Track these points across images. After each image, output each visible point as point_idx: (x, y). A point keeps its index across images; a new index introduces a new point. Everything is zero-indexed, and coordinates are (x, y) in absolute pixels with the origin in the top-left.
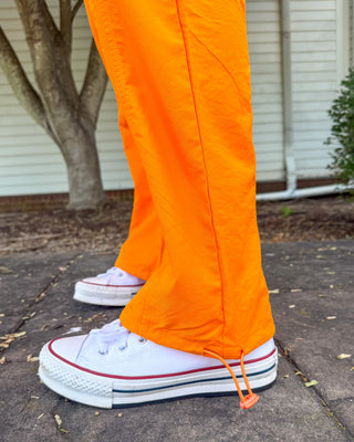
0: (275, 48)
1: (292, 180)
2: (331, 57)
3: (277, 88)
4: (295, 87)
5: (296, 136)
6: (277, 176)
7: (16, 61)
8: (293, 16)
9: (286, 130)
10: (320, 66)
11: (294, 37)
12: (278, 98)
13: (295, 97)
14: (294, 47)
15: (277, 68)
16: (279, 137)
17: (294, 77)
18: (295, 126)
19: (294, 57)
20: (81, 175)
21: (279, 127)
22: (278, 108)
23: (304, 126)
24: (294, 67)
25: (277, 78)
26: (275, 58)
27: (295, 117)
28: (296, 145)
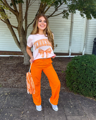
0: (70, 25)
1: (70, 54)
2: (82, 28)
3: (69, 34)
4: (73, 34)
5: (72, 44)
6: (67, 52)
7: (16, 37)
8: (74, 18)
9: (70, 43)
10: (80, 29)
11: (74, 23)
12: (69, 36)
13: (73, 36)
14: (74, 25)
15: (70, 29)
16: (69, 44)
17: (73, 31)
18: (72, 42)
19: (74, 27)
20: (27, 58)
21: (69, 42)
22: (69, 38)
23: (74, 42)
24: (73, 29)
25: (70, 31)
26: (70, 27)
27: (72, 40)
28: (72, 46)
